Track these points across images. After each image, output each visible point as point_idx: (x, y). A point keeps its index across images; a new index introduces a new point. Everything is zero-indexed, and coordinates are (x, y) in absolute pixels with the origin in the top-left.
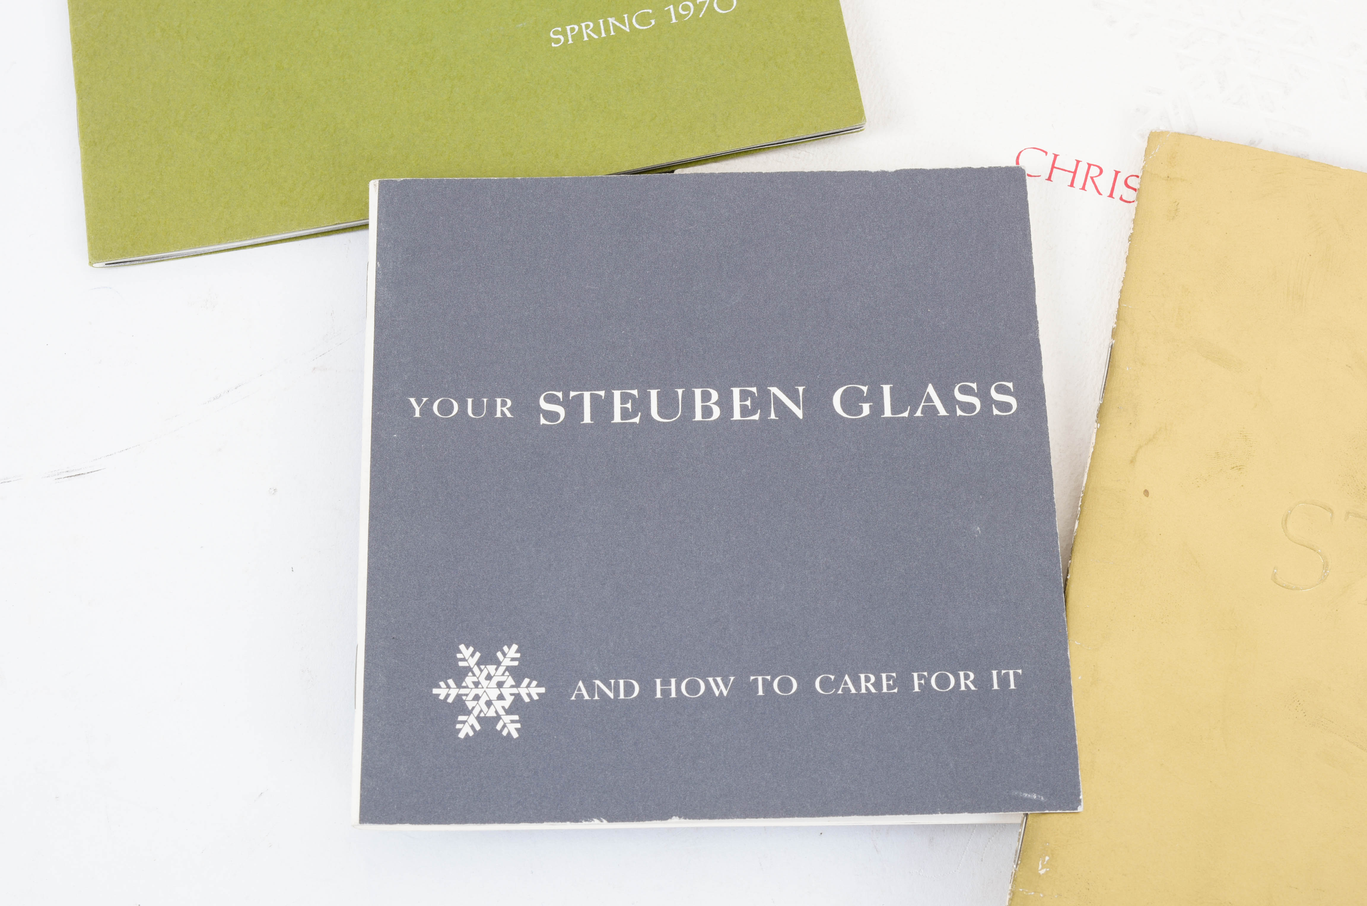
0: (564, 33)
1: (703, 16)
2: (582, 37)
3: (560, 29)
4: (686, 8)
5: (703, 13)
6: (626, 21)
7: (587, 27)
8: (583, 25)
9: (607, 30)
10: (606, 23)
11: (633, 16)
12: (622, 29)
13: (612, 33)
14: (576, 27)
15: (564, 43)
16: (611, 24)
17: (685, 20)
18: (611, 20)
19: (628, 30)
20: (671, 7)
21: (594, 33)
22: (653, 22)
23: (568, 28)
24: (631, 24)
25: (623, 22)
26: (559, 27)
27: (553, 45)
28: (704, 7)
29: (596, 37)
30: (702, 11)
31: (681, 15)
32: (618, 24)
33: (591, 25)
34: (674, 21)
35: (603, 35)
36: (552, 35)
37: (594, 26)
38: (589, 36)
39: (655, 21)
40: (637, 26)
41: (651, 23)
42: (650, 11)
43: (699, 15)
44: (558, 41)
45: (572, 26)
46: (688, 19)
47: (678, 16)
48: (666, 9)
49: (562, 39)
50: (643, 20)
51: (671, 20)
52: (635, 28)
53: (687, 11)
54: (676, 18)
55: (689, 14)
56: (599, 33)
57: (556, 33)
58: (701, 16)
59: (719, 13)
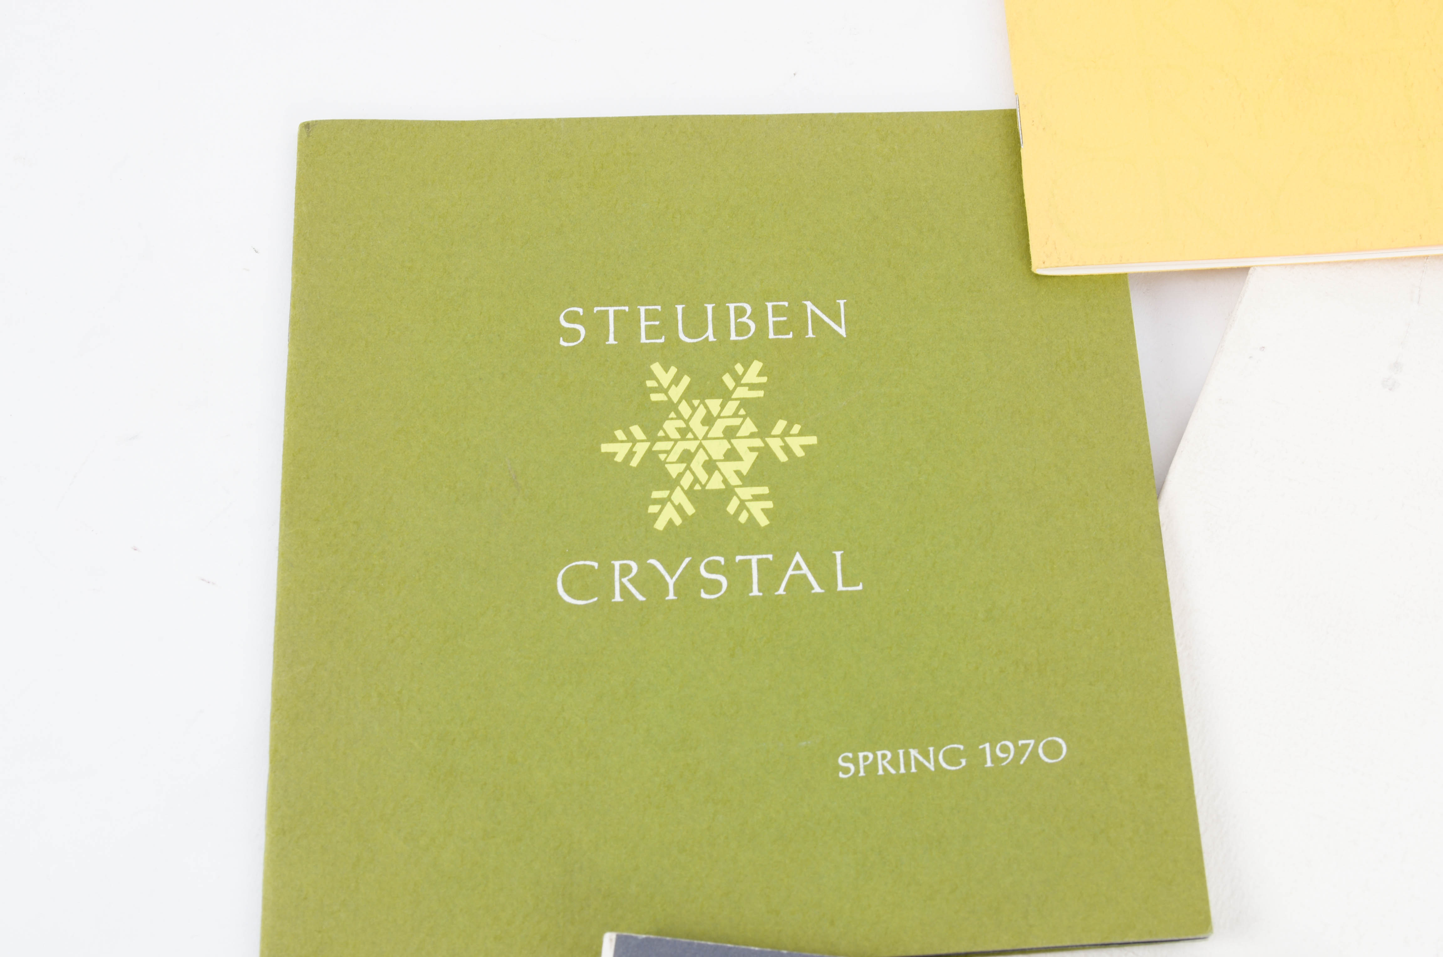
0: (855, 761)
1: (1025, 763)
2: (877, 770)
3: (850, 755)
4: (1005, 749)
5: (1025, 758)
6: (931, 756)
7: (884, 757)
8: (879, 754)
9: (907, 765)
10: (907, 755)
11: (940, 750)
12: (925, 766)
13: (913, 770)
14: (871, 756)
15: (854, 774)
16: (912, 758)
17: (1003, 764)
18: (913, 752)
19: (933, 769)
20: (987, 745)
21: (891, 765)
22: (964, 762)
23: (861, 755)
24: (936, 761)
25: (927, 757)
26: (849, 752)
27: (841, 775)
28: (1026, 750)
29: (893, 771)
30: (1023, 757)
31: (998, 758)
32: (921, 759)
33: (889, 755)
34: (989, 764)
35: (902, 770)
36: (840, 761)
37: (892, 758)
38: (885, 769)
39: (966, 761)
40: (944, 765)
41: (960, 763)
42: (962, 747)
43: (1020, 760)
44: (846, 771)
45: (866, 753)
46: (1007, 764)
47: (995, 759)
48: (981, 747)
49: (852, 768)
50: (952, 757)
51: (985, 762)
52: (941, 767)
53: (1005, 754)
54: (992, 761)
55: (1007, 758)
56: (897, 767)
57: (846, 759)
58: (1022, 762)
59: (1043, 761)
